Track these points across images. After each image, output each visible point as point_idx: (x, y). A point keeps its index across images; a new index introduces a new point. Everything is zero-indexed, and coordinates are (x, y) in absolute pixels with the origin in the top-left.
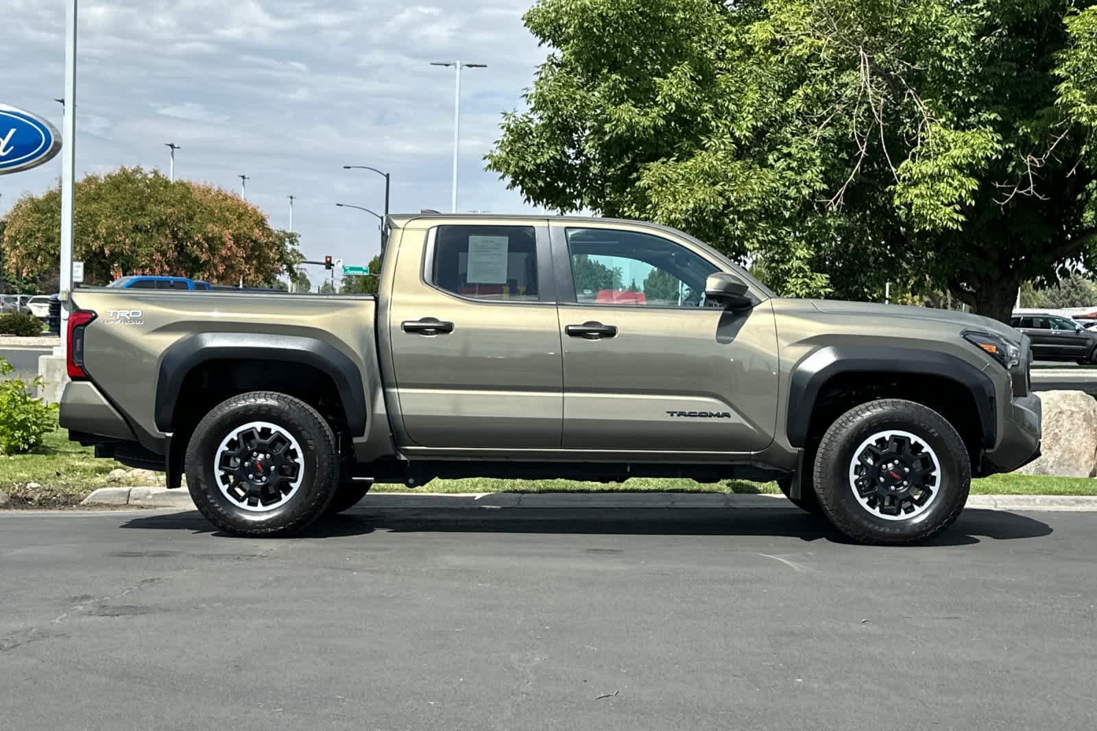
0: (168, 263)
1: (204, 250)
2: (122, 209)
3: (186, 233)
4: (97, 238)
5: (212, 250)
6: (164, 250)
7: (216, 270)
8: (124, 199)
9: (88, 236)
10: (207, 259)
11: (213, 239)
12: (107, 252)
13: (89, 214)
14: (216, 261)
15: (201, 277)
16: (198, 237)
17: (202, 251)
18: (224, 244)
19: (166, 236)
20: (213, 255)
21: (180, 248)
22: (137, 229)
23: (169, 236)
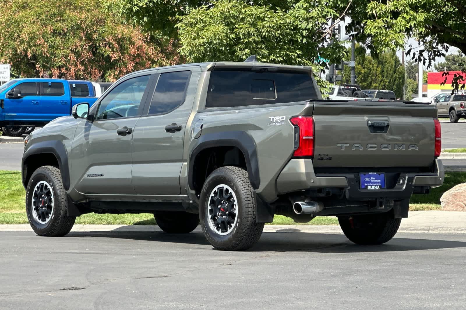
0: (82, 63)
1: (115, 50)
2: (43, 16)
3: (100, 35)
4: (22, 42)
5: (122, 49)
6: (78, 51)
7: (126, 67)
8: (46, 6)
9: (15, 41)
10: (117, 58)
11: (123, 39)
12: (29, 55)
13: (16, 21)
14: (126, 60)
15: (113, 74)
16: (110, 38)
17: (113, 50)
18: (133, 43)
19: (81, 39)
20: (123, 54)
21: (94, 49)
22: (55, 33)
23: (84, 38)
